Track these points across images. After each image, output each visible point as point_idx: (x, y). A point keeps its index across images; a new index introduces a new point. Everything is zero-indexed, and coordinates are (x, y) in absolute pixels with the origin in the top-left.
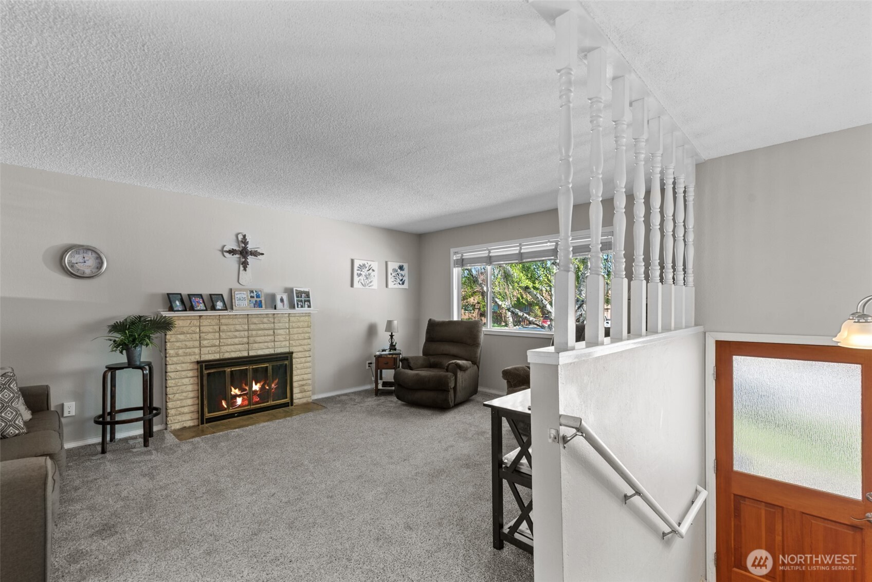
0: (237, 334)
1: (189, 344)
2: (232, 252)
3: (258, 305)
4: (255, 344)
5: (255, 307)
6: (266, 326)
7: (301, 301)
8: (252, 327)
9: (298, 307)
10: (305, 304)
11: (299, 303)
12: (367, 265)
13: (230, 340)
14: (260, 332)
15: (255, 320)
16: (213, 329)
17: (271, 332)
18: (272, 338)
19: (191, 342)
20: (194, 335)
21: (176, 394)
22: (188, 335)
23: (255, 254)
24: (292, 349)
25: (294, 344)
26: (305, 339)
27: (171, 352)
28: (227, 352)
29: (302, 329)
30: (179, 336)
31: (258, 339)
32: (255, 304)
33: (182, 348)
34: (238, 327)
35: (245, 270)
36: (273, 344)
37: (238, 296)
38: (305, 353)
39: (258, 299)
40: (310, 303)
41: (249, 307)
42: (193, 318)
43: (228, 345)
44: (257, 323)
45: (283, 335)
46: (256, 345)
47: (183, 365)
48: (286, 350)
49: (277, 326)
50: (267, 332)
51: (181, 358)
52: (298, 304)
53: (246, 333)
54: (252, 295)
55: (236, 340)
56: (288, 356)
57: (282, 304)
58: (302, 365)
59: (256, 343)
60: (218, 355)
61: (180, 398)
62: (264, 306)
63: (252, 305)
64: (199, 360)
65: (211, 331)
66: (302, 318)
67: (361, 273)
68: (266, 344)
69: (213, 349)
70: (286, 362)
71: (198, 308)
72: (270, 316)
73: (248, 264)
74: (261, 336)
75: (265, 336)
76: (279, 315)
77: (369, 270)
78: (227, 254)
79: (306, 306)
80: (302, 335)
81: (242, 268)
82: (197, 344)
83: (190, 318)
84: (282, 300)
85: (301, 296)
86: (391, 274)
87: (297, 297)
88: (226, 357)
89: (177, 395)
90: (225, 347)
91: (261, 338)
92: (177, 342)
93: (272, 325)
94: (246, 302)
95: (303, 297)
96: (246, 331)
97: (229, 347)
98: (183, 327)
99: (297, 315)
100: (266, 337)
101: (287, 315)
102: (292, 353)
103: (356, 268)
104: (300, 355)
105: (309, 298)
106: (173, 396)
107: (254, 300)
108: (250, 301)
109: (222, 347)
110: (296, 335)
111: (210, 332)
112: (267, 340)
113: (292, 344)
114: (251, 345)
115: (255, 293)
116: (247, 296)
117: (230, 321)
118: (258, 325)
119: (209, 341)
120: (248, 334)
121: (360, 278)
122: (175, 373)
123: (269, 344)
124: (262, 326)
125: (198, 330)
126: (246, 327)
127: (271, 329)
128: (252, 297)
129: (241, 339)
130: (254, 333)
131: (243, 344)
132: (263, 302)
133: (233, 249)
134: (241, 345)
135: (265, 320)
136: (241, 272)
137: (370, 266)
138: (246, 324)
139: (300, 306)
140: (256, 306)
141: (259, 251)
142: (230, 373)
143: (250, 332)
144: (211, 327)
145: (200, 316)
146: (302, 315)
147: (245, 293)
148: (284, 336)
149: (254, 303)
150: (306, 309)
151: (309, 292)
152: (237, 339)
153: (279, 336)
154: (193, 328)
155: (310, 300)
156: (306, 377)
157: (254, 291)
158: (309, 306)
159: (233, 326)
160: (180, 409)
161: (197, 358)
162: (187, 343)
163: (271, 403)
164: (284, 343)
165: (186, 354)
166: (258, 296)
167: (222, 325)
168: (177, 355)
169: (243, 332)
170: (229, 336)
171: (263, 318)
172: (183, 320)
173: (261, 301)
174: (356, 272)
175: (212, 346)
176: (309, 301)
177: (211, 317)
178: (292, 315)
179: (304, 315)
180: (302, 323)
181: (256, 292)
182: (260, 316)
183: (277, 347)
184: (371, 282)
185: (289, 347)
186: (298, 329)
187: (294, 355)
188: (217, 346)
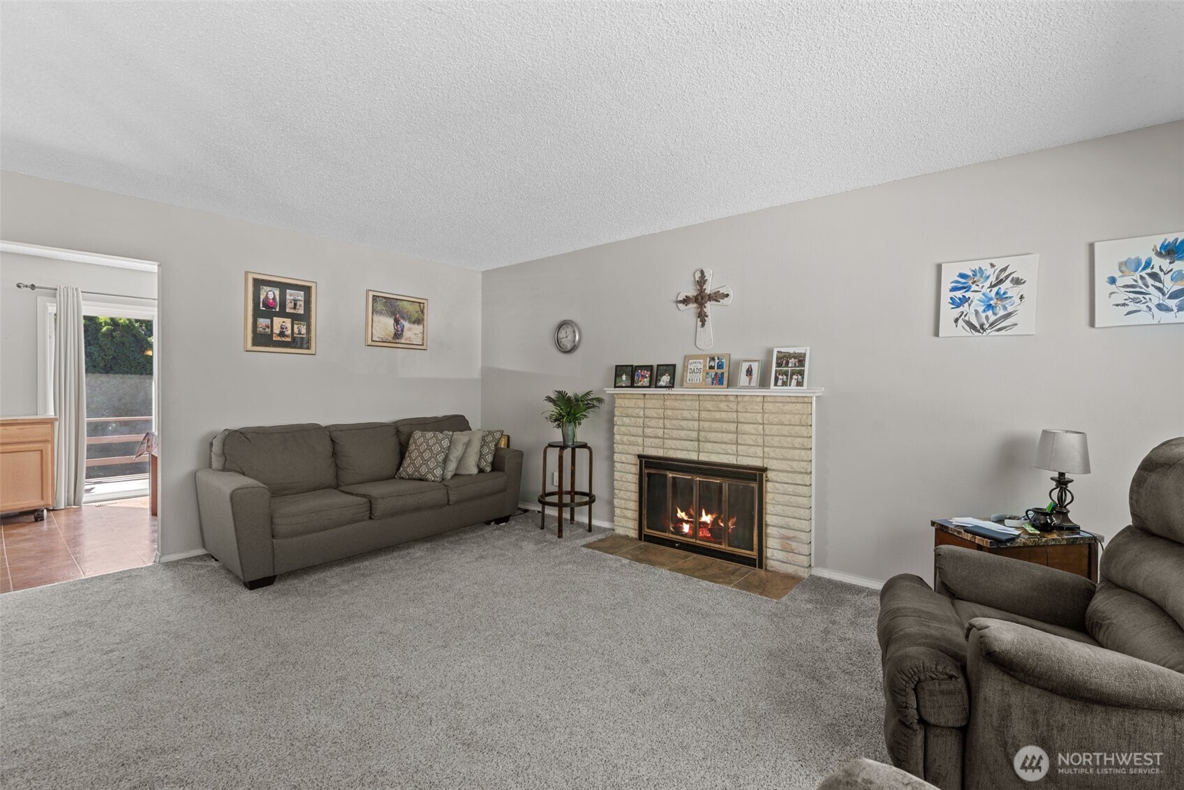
0: (684, 423)
1: (633, 430)
2: (686, 301)
3: (718, 380)
4: (708, 444)
5: (713, 384)
6: (723, 415)
7: (786, 373)
8: (704, 415)
9: (776, 384)
10: (791, 378)
11: (780, 377)
12: (989, 271)
13: (675, 432)
14: (715, 425)
15: (709, 405)
16: (657, 413)
17: (732, 427)
18: (732, 437)
19: (635, 428)
20: (638, 419)
21: (622, 490)
22: (633, 419)
23: (717, 297)
24: (768, 464)
25: (772, 454)
26: (795, 448)
27: (617, 437)
28: (672, 449)
29: (787, 428)
30: (625, 419)
31: (712, 436)
32: (713, 379)
33: (627, 435)
34: (686, 414)
35: (703, 325)
36: (734, 447)
37: (692, 367)
38: (793, 475)
39: (720, 371)
40: (803, 378)
41: (704, 383)
42: (637, 396)
43: (672, 439)
44: (712, 409)
45: (752, 434)
46: (709, 446)
47: (627, 456)
48: (757, 463)
49: (742, 417)
50: (725, 426)
51: (626, 447)
52: (776, 379)
53: (696, 424)
54: (712, 363)
55: (683, 434)
56: (756, 475)
57: (747, 379)
58: (788, 497)
59: (709, 442)
60: (662, 450)
61: (624, 496)
62: (725, 383)
63: (710, 380)
64: (642, 453)
65: (656, 416)
66: (788, 407)
67: (967, 295)
68: (724, 446)
69: (657, 441)
70: (755, 485)
71: (640, 384)
72: (732, 398)
73: (707, 316)
74: (718, 432)
75: (722, 432)
76: (747, 399)
77: (1001, 282)
78: (681, 306)
79: (794, 382)
80: (789, 439)
81: (700, 324)
82: (640, 431)
83: (634, 396)
84: (749, 372)
85: (787, 363)
86: (1113, 281)
87: (779, 365)
88: (671, 456)
89: (622, 492)
90: (669, 441)
91: (717, 434)
92: (623, 425)
93: (734, 415)
94: (700, 376)
95: (790, 365)
96: (696, 420)
97: (674, 442)
98: (629, 407)
99: (780, 399)
100: (724, 435)
101: (760, 399)
102: (765, 470)
103: (946, 285)
104: (783, 477)
105: (803, 366)
106: (619, 491)
107: (712, 373)
108: (707, 373)
109: (666, 441)
110: (777, 439)
111: (654, 418)
112: (725, 440)
113: (768, 454)
114: (702, 444)
115: (717, 361)
116: (705, 366)
117: (676, 404)
118: (713, 413)
119: (652, 429)
120: (699, 426)
121: (961, 309)
122: (621, 464)
123: (729, 446)
124: (718, 415)
125: (642, 412)
126: (696, 415)
127: (734, 422)
128: (711, 368)
129: (689, 432)
130: (707, 425)
131: (692, 441)
132: (726, 375)
133: (686, 296)
134: (689, 442)
135: (723, 406)
136: (698, 328)
137: (1004, 270)
138: (696, 410)
139: (780, 382)
140: (715, 382)
141: (722, 291)
142: (671, 479)
143: (701, 423)
144: (656, 410)
145: (645, 395)
146: (789, 400)
147: (702, 361)
148: (754, 437)
149: (713, 377)
150: (792, 389)
151: (805, 354)
152: (684, 432)
153: (744, 436)
154: (637, 411)
155: (804, 371)
156: (794, 523)
157: (716, 358)
158: (799, 384)
159: (680, 412)
160: (624, 511)
161: (640, 451)
162: (631, 429)
163: (723, 547)
164: (753, 449)
165: (631, 444)
166: (720, 366)
167: (667, 409)
168: (623, 443)
169: (691, 422)
170: (674, 425)
171: (721, 401)
172: (629, 399)
173: (723, 374)
174: (946, 295)
175: (655, 437)
176: (801, 373)
177: (655, 397)
178: (769, 399)
179: (793, 400)
180: (788, 416)
181: (718, 359)
182: (715, 398)
183: (740, 453)
184: (1009, 315)
185: (763, 458)
186: (780, 426)
187: (770, 475)
188: (659, 438)
